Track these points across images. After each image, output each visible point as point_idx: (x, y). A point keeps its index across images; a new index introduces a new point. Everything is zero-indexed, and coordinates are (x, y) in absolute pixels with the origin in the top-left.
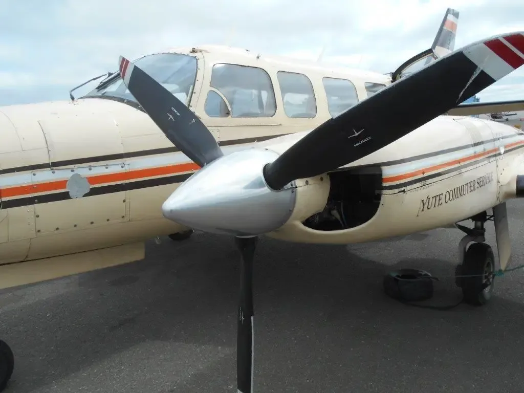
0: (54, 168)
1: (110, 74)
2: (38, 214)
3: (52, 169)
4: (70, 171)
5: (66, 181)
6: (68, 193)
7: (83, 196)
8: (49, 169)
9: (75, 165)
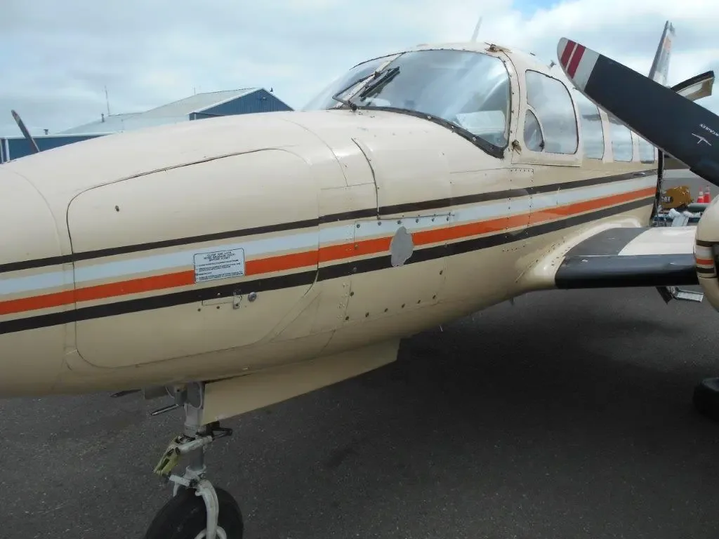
0: (382, 217)
1: (377, 75)
2: (353, 290)
3: (379, 219)
4: (396, 222)
5: (390, 239)
6: (389, 258)
7: (405, 264)
8: (375, 217)
9: (403, 214)
